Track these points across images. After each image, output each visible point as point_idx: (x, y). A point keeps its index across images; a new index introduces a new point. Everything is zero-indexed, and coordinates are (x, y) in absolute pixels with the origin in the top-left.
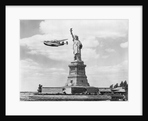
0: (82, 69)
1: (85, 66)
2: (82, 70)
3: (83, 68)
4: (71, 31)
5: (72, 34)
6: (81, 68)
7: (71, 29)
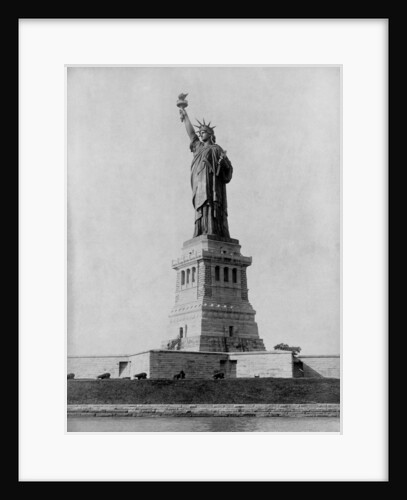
0: (230, 273)
1: (246, 263)
2: (230, 278)
3: (234, 271)
4: (183, 105)
5: (184, 117)
6: (226, 270)
7: (183, 97)
